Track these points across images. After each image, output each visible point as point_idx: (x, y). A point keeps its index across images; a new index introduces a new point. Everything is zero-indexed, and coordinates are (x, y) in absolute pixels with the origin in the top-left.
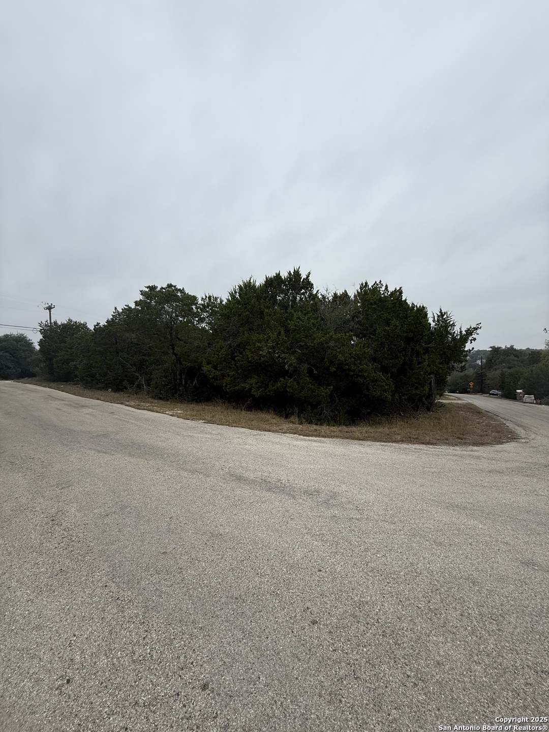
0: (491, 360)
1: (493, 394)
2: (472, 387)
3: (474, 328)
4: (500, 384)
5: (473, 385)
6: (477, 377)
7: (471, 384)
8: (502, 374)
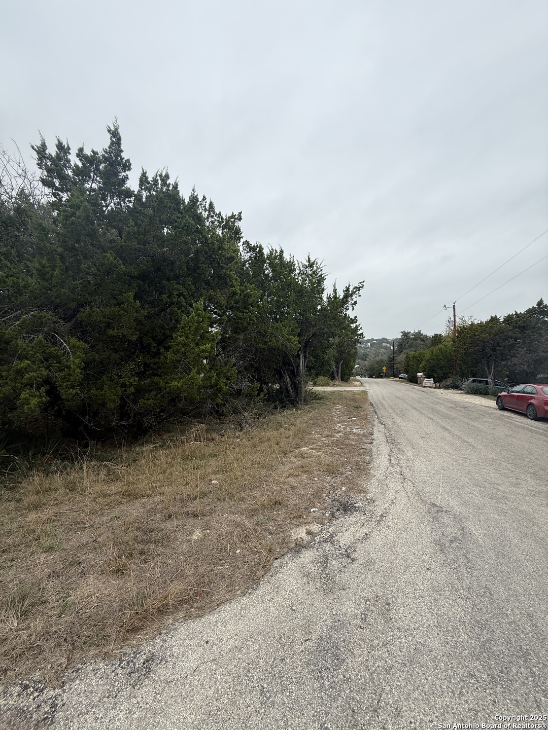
0: (402, 345)
1: (402, 378)
2: (384, 371)
3: (355, 288)
4: (405, 368)
5: (386, 370)
6: (389, 361)
7: (384, 369)
8: (407, 357)
